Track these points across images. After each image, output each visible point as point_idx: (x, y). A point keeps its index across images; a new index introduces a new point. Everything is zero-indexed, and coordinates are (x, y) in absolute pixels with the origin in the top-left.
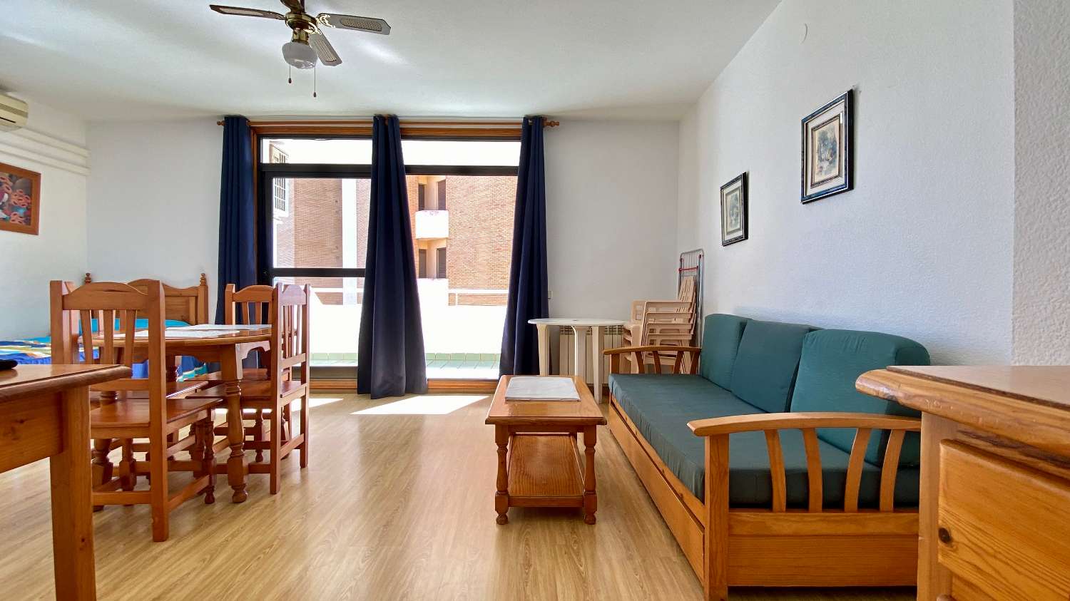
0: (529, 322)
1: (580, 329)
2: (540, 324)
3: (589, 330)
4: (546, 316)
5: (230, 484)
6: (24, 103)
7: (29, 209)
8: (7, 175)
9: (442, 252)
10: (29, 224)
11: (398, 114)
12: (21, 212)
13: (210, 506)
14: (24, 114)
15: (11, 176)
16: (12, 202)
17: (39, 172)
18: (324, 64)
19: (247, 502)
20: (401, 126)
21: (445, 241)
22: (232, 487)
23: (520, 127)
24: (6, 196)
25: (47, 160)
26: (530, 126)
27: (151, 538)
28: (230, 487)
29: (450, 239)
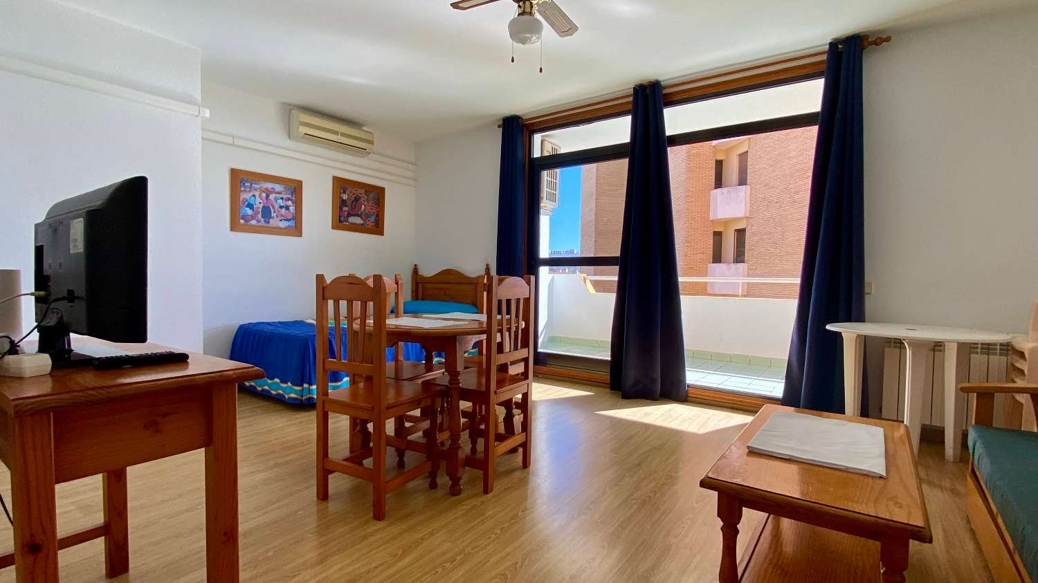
0: (828, 327)
1: (917, 345)
2: (849, 332)
3: (938, 346)
4: (861, 318)
5: (448, 474)
6: (371, 133)
7: (377, 216)
8: (363, 191)
9: (741, 233)
10: (377, 227)
11: (660, 79)
12: (373, 218)
13: (434, 490)
14: (371, 142)
15: (366, 191)
16: (367, 212)
17: (384, 186)
18: (561, 36)
19: (462, 496)
20: (665, 92)
21: (745, 221)
22: (450, 479)
23: (824, 57)
24: (363, 206)
25: (388, 177)
26: (841, 53)
27: (372, 515)
28: (448, 478)
29: (751, 218)
